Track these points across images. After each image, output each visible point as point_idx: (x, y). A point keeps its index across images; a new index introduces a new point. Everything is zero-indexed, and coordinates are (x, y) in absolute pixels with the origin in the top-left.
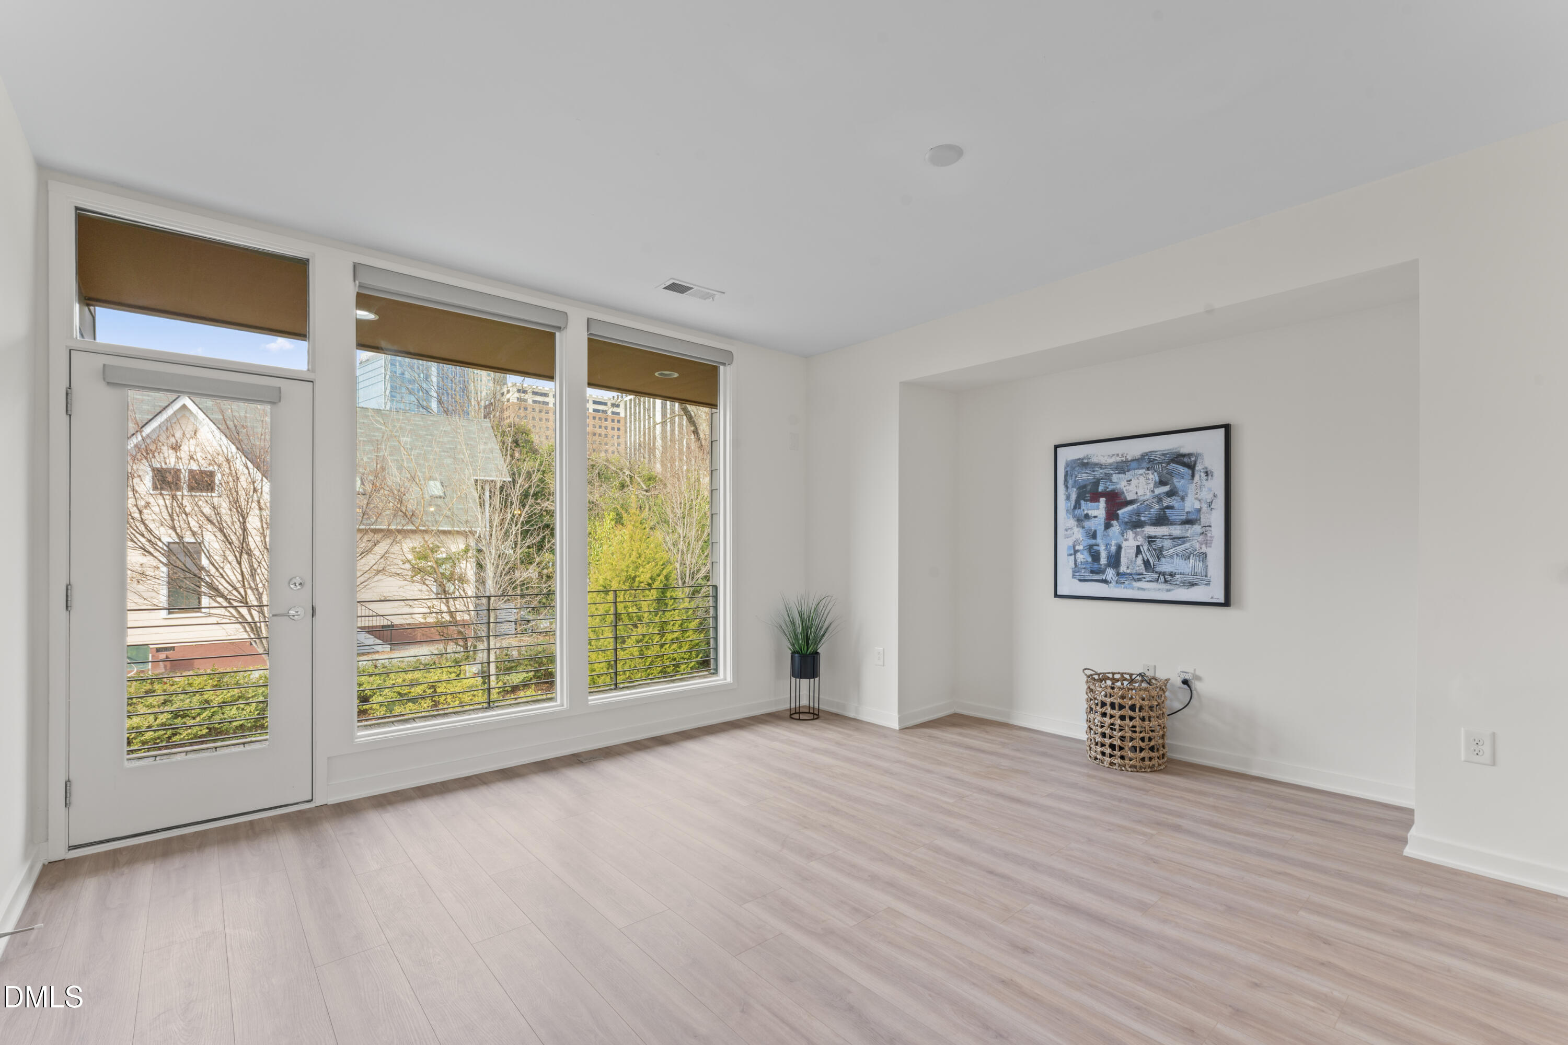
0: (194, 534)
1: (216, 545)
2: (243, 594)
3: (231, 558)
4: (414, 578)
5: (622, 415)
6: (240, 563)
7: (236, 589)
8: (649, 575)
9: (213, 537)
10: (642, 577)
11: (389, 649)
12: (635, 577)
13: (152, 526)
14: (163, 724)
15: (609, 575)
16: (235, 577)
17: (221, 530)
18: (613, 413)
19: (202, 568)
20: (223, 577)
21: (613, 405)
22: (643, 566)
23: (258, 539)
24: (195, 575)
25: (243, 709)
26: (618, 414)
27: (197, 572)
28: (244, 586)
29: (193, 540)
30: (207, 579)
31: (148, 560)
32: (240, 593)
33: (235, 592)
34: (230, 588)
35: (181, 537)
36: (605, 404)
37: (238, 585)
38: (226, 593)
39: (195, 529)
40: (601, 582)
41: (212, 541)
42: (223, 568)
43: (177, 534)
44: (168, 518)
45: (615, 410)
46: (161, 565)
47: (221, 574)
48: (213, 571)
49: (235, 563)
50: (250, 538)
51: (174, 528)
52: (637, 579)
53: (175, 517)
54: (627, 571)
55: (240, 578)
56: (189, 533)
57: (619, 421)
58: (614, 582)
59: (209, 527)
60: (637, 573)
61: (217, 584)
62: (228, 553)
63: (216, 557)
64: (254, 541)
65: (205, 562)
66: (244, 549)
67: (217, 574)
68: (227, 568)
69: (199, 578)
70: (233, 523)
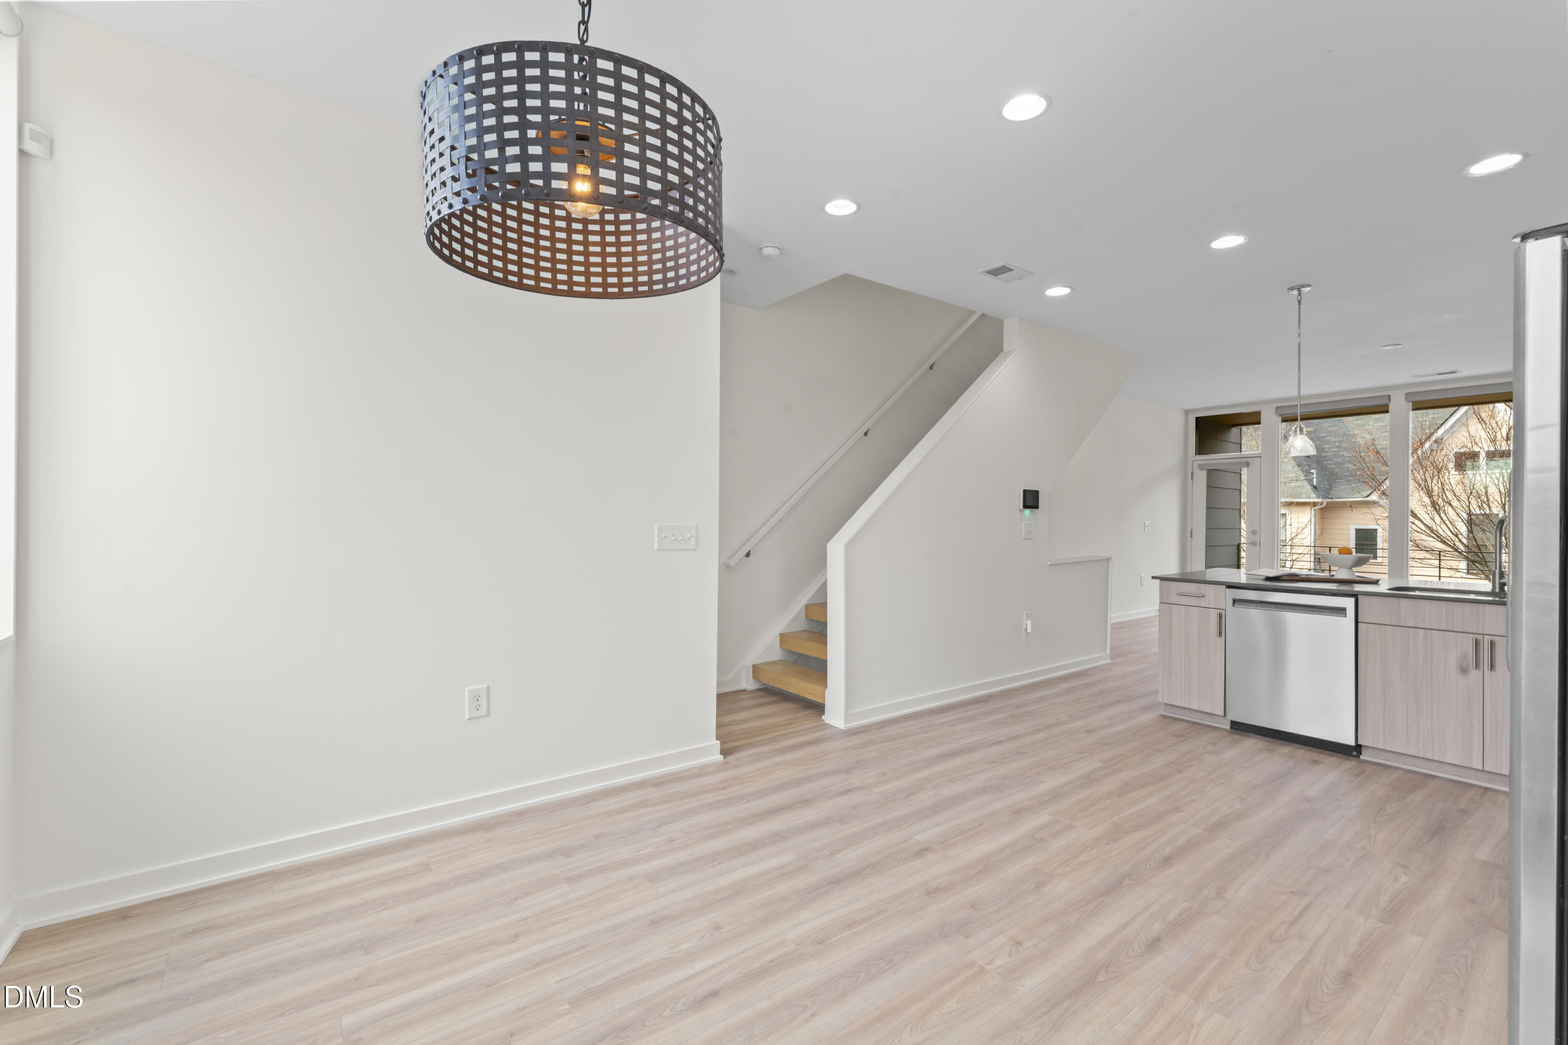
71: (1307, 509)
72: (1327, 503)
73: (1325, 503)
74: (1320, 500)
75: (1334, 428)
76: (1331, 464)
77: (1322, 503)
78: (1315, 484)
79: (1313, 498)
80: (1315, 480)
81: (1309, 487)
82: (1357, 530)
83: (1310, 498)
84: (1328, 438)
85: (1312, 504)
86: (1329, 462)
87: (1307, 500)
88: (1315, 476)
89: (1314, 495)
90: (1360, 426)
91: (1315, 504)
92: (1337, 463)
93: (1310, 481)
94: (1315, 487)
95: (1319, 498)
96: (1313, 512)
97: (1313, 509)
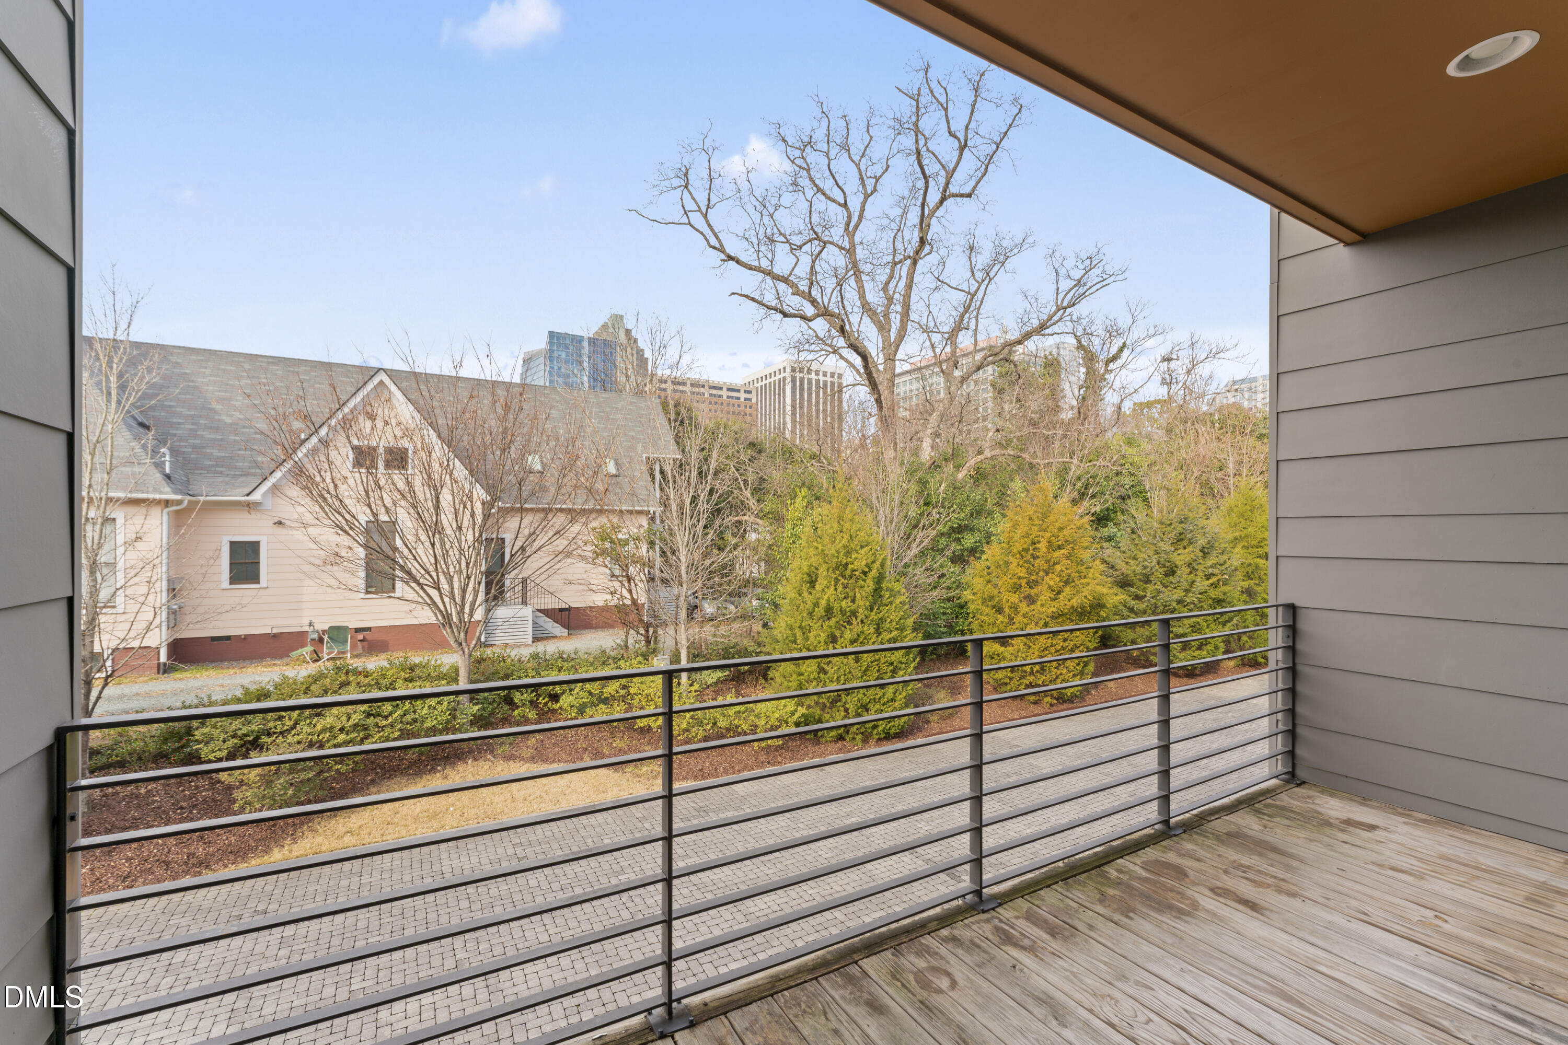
0: (387, 511)
1: (409, 524)
2: (435, 578)
3: (424, 538)
4: (597, 561)
5: (754, 401)
6: (433, 545)
7: (428, 573)
8: (864, 563)
9: (406, 515)
10: (856, 563)
11: (566, 634)
12: (847, 564)
13: (347, 501)
14: (356, 726)
15: (814, 561)
16: (427, 558)
17: (414, 507)
18: (746, 399)
19: (395, 549)
20: (415, 559)
21: (746, 392)
22: (857, 551)
23: (451, 517)
24: (388, 557)
25: (434, 708)
26: (750, 400)
27: (390, 553)
28: (436, 569)
29: (387, 519)
30: (401, 561)
31: (345, 540)
32: (431, 576)
33: (427, 576)
34: (423, 572)
35: (375, 515)
36: (738, 391)
37: (431, 569)
38: (418, 576)
39: (388, 505)
40: (805, 569)
41: (405, 520)
42: (415, 549)
43: (372, 510)
44: (363, 493)
45: (748, 396)
46: (357, 545)
47: (414, 556)
48: (406, 552)
49: (427, 544)
50: (443, 516)
51: (369, 506)
52: (850, 566)
53: (371, 493)
54: (838, 557)
55: (433, 561)
56: (383, 510)
57: (751, 407)
58: (821, 570)
59: (403, 503)
60: (849, 560)
61: (410, 566)
62: (421, 532)
63: (409, 537)
64: (447, 519)
65: (399, 543)
66: (437, 529)
67: (410, 556)
68: (420, 551)
69: (393, 560)
70: (426, 500)
71: (156, 511)
72: (189, 501)
73: (186, 503)
74: (179, 497)
75: (188, 396)
76: (186, 447)
77: (179, 502)
78: (168, 470)
79: (167, 493)
80: (167, 465)
81: (159, 476)
82: (232, 544)
83: (161, 493)
84: (178, 409)
85: (163, 503)
86: (182, 444)
87: (157, 496)
88: (168, 458)
89: (167, 489)
90: (224, 399)
91: (167, 503)
92: (194, 447)
93: (159, 466)
94: (168, 477)
95: (175, 493)
96: (165, 518)
97: (166, 510)
